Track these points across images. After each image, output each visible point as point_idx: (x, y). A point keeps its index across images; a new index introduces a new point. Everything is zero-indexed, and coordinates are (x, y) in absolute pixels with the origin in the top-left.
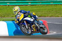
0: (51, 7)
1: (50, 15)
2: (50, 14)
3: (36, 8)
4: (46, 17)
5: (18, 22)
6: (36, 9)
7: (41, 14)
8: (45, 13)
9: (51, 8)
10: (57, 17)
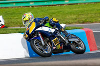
3: (77, 9)
4: (93, 23)
6: (77, 11)
7: (84, 18)
8: (91, 17)
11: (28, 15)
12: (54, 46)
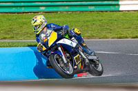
0: (89, 17)
1: (87, 35)
2: (87, 31)
5: (44, 48)
9: (90, 19)
10: (103, 38)
11: (40, 19)
12: (75, 65)
